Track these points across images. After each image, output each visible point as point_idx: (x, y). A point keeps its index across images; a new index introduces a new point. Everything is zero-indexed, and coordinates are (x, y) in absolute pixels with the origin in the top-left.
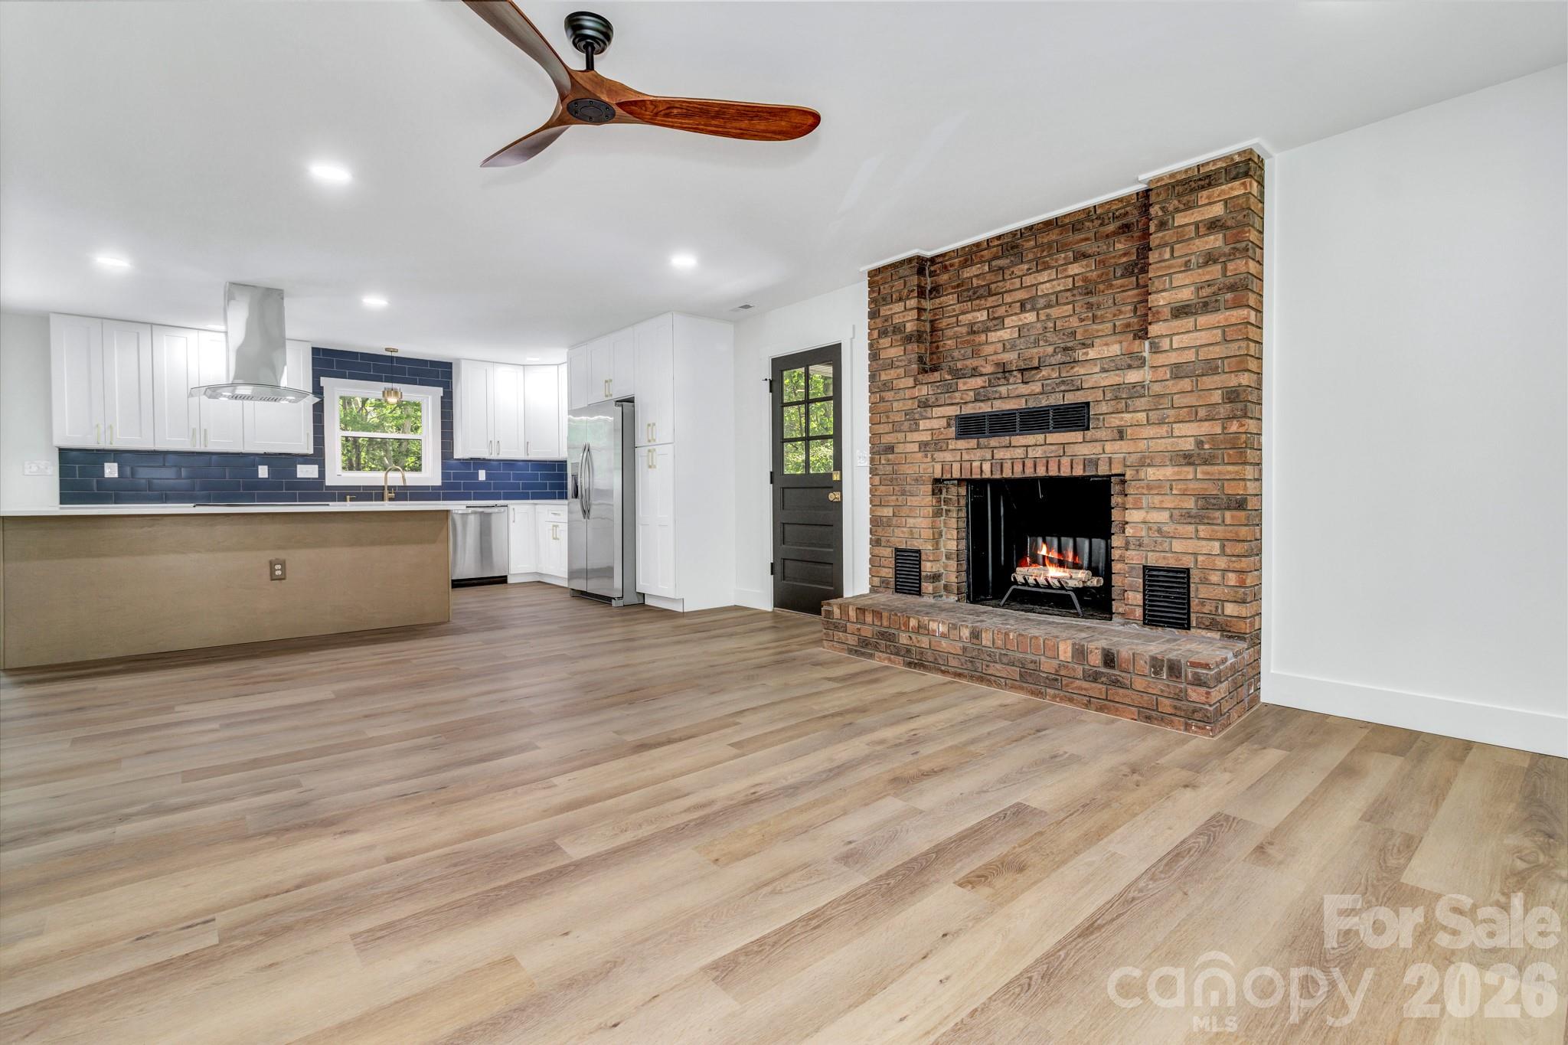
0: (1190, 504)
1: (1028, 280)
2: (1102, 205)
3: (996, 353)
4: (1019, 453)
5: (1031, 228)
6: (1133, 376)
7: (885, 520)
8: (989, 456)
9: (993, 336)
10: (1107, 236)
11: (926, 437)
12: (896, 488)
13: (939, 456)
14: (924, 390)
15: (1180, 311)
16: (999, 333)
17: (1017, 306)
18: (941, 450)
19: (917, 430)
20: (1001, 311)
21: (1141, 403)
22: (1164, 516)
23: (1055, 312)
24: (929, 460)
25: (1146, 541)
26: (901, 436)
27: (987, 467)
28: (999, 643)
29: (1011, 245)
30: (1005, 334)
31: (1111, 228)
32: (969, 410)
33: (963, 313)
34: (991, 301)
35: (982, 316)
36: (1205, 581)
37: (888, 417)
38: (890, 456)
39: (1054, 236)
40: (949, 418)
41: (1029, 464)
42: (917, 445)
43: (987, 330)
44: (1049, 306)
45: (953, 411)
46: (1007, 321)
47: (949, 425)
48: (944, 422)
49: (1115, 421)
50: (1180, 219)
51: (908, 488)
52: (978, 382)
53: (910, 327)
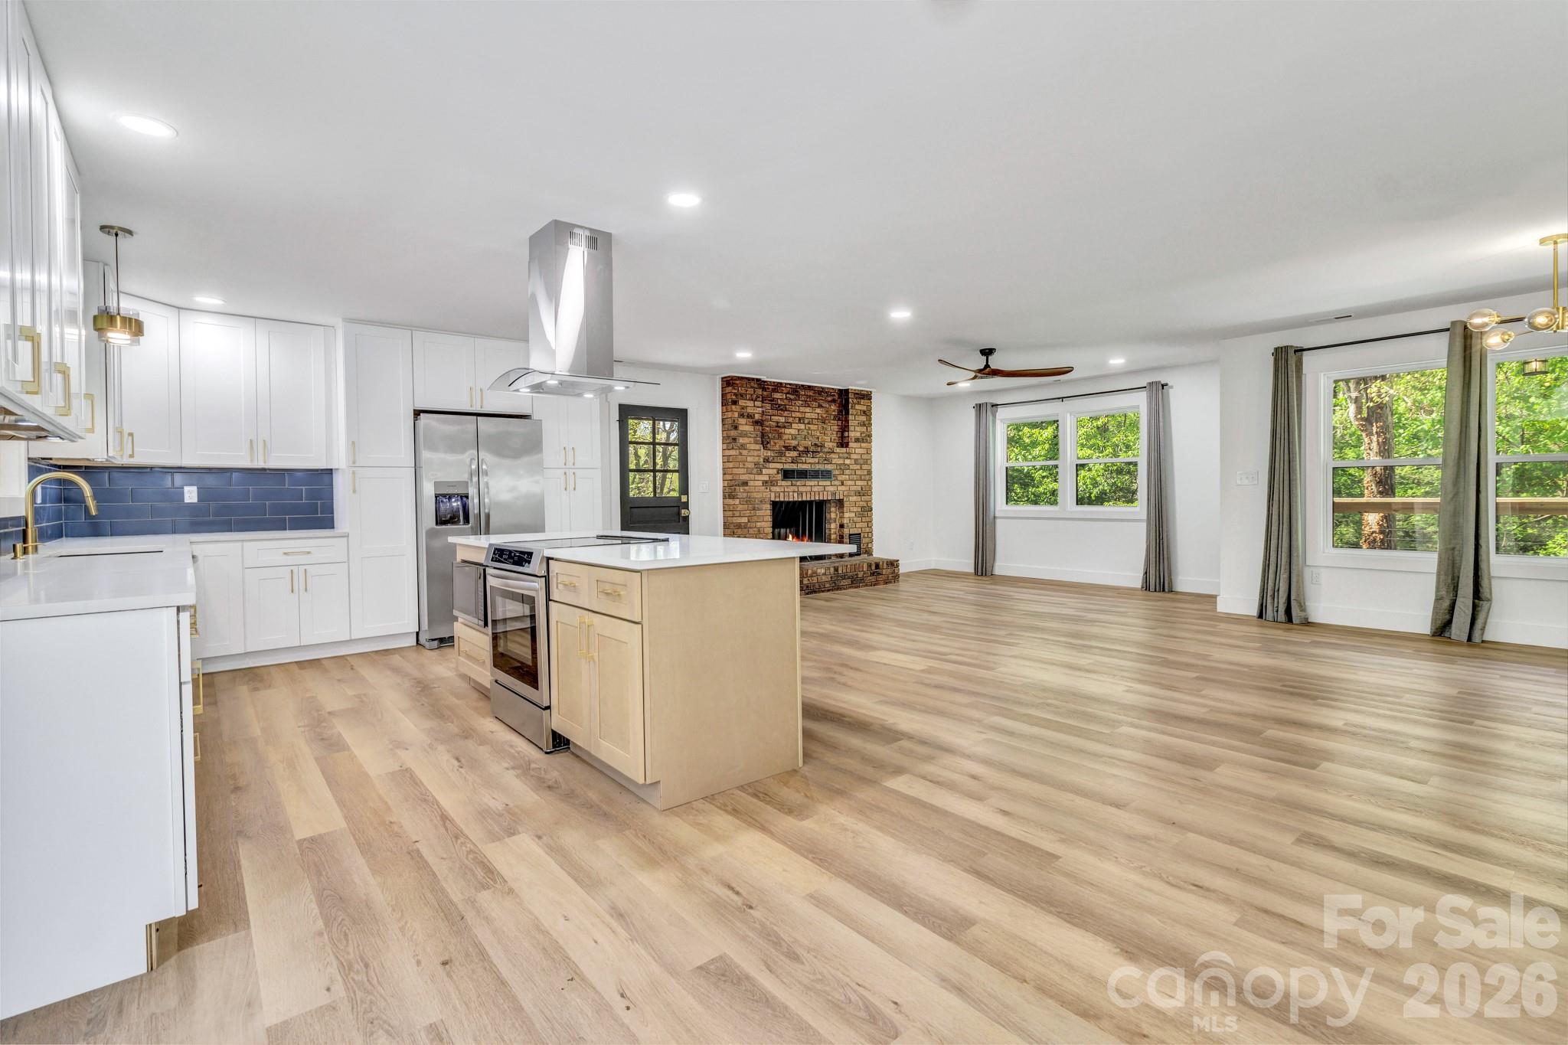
0: (860, 510)
1: (802, 409)
2: (828, 388)
3: (789, 439)
4: (809, 489)
5: (803, 386)
6: (847, 462)
7: (743, 524)
8: (796, 490)
9: (787, 431)
10: (829, 402)
11: (766, 478)
12: (750, 506)
13: (774, 489)
14: (769, 453)
15: (857, 440)
16: (790, 430)
17: (797, 420)
18: (774, 485)
19: (761, 473)
20: (791, 420)
21: (847, 472)
22: (853, 515)
23: (811, 426)
24: (768, 490)
25: (850, 525)
26: (752, 476)
27: (796, 495)
28: (844, 571)
29: (795, 390)
30: (793, 431)
31: (830, 399)
32: (787, 467)
33: (773, 415)
34: (786, 414)
35: (782, 420)
36: (864, 537)
37: (744, 465)
38: (746, 488)
39: (811, 393)
40: (778, 470)
41: (813, 494)
42: (761, 482)
43: (785, 427)
44: (809, 423)
45: (780, 466)
46: (793, 425)
47: (778, 473)
48: (775, 471)
49: (840, 478)
50: (857, 407)
51: (756, 506)
52: (795, 454)
53: (757, 417)
